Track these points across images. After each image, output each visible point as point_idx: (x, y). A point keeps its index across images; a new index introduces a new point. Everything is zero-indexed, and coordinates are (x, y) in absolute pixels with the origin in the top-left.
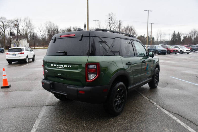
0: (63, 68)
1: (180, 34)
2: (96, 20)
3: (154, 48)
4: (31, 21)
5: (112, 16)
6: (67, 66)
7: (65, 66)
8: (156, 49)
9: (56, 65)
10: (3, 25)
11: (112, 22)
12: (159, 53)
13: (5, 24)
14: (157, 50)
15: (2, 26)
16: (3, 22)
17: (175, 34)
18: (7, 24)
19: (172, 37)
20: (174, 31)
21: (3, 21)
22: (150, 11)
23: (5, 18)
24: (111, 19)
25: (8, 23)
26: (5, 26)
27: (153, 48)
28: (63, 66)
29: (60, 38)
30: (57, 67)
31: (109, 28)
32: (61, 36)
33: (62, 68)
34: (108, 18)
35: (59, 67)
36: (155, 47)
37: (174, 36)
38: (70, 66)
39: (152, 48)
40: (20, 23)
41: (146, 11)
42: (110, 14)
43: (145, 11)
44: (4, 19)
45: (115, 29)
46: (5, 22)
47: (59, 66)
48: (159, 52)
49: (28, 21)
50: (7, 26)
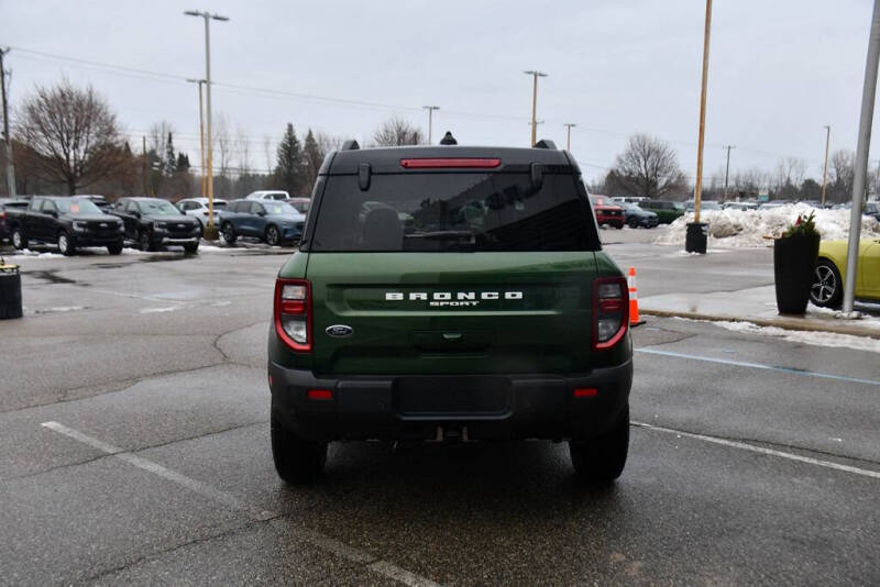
0: (474, 303)
1: (317, 141)
3: (256, 216)
6: (502, 296)
7: (484, 296)
8: (270, 218)
9: (424, 296)
12: (289, 239)
14: (272, 225)
17: (291, 137)
19: (281, 156)
20: (290, 127)
22: (216, 18)
27: (247, 215)
28: (472, 296)
29: (404, 170)
30: (432, 303)
32: (410, 163)
33: (467, 304)
35: (452, 304)
36: (260, 210)
37: (290, 149)
38: (513, 295)
39: (241, 214)
41: (196, 14)
43: (189, 13)
47: (448, 296)
48: (286, 231)
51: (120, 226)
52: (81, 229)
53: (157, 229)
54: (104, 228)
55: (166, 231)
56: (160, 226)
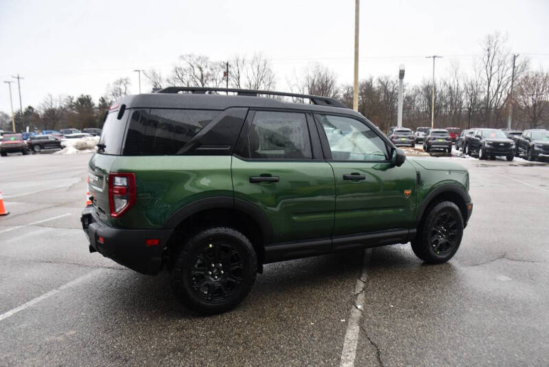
2: (434, 57)
4: (268, 62)
5: (496, 43)
10: (202, 74)
11: (496, 62)
13: (205, 71)
15: (199, 76)
16: (200, 68)
18: (210, 72)
21: (203, 66)
23: (207, 58)
24: (492, 51)
25: (212, 69)
26: (205, 78)
31: (486, 79)
34: (484, 49)
40: (242, 69)
42: (489, 37)
44: (205, 59)
45: (505, 82)
46: (206, 66)
49: (262, 63)
50: (209, 78)
51: (512, 145)
52: (489, 146)
53: (536, 148)
54: (501, 146)
55: (541, 150)
56: (539, 147)
